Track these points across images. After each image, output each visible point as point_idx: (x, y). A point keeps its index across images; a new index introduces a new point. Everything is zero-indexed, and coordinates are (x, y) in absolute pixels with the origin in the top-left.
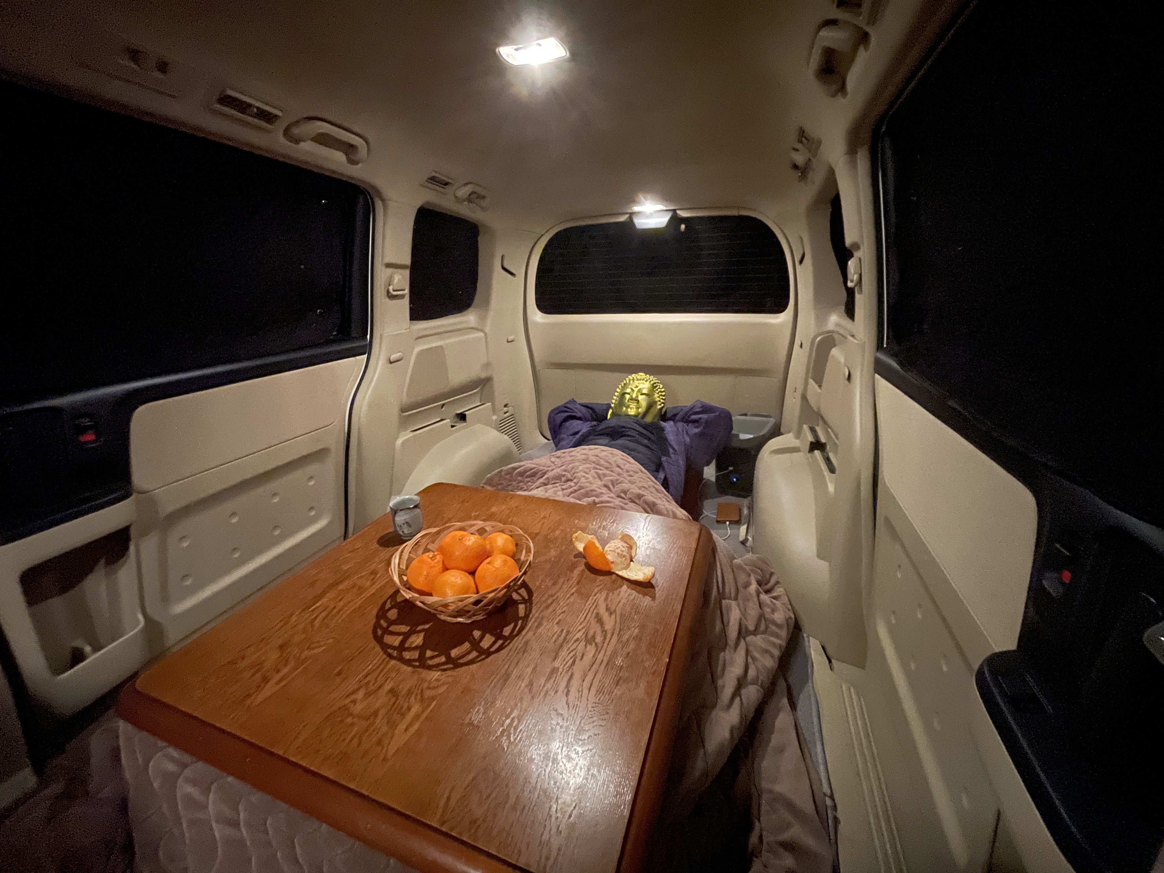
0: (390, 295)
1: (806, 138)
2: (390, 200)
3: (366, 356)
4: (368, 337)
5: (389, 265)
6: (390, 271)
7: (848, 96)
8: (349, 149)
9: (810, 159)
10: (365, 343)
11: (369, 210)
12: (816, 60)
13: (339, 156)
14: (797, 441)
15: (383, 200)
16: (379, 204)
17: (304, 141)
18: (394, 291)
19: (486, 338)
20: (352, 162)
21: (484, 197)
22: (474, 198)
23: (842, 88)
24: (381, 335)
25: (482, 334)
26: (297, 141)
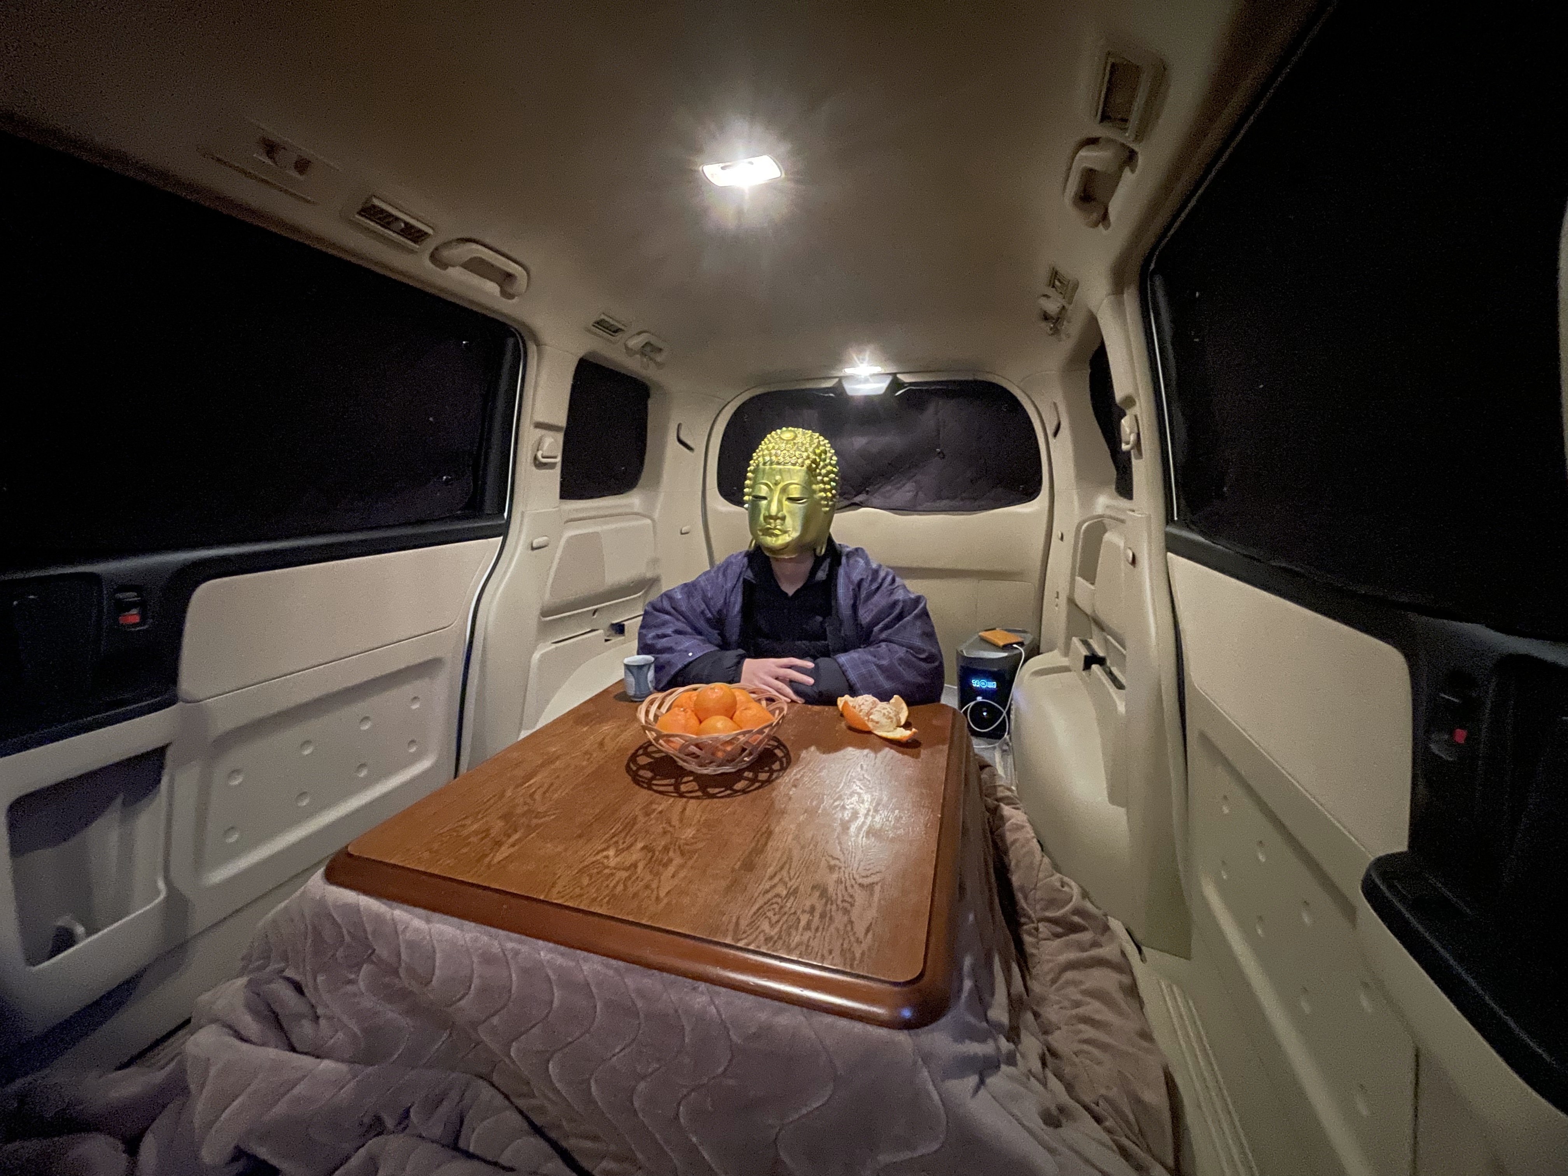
0: (537, 462)
1: (1059, 281)
2: (546, 345)
3: (501, 538)
4: (506, 515)
5: (539, 425)
6: (539, 432)
7: (1110, 229)
8: (505, 279)
9: (1064, 307)
10: (499, 522)
11: (519, 356)
12: (1073, 186)
13: (492, 287)
14: (1067, 659)
15: (538, 344)
16: (532, 348)
17: (453, 266)
18: (543, 457)
19: (654, 527)
20: (506, 294)
21: (660, 350)
22: (649, 350)
23: (1104, 218)
24: (523, 513)
25: (649, 521)
26: (444, 265)
